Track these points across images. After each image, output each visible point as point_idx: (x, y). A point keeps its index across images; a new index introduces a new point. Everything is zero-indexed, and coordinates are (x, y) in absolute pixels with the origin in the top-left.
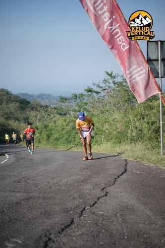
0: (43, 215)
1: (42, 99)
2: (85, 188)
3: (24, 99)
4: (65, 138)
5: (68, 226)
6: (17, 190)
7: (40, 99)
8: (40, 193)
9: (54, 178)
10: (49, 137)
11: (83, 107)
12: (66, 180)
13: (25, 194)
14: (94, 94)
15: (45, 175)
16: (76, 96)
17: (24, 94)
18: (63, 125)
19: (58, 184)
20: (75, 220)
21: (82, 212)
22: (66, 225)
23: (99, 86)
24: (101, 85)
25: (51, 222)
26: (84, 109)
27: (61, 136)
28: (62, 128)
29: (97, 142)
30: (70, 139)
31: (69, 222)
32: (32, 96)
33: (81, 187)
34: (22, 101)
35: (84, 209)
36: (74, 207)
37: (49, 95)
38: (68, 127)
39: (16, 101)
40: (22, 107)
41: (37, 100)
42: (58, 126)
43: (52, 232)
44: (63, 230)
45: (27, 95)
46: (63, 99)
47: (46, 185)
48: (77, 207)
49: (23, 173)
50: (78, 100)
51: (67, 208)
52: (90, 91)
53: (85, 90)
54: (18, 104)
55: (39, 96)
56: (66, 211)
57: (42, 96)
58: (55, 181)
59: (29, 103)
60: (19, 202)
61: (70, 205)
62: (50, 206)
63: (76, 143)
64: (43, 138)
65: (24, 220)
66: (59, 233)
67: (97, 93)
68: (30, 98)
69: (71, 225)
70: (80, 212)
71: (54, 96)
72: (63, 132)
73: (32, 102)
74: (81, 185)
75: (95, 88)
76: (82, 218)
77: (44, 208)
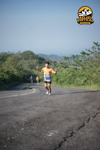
0: (66, 120)
1: (52, 58)
2: (88, 107)
3: (42, 57)
4: (67, 81)
5: (82, 126)
6: (47, 106)
7: (51, 58)
8: (61, 109)
9: (67, 101)
10: (57, 80)
11: (79, 63)
12: (75, 103)
13: (53, 109)
14: (86, 55)
15: (62, 99)
16: (74, 56)
17: (41, 55)
18: (66, 73)
19: (71, 105)
20: (85, 124)
21: (88, 120)
22: (81, 126)
23: (89, 51)
24: (90, 50)
25: (72, 123)
26: (79, 64)
27: (65, 79)
28: (66, 75)
29: (88, 84)
30: (71, 81)
31: (82, 124)
32: (46, 56)
33: (85, 107)
34: (41, 58)
35: (89, 119)
36: (83, 117)
37: (56, 55)
38: (69, 75)
39: (37, 58)
40: (40, 62)
41: (49, 58)
42: (63, 74)
43: (74, 129)
44: (80, 128)
45: (43, 55)
46: (66, 58)
47: (64, 105)
48: (85, 117)
49: (48, 98)
50: (75, 59)
51: (79, 117)
52: (84, 53)
53: (81, 53)
54: (38, 60)
55: (50, 56)
56: (80, 119)
57: (52, 56)
58: (69, 103)
59: (44, 60)
60: (50, 112)
61: (80, 116)
62: (69, 116)
63: (74, 84)
64: (54, 81)
65: (56, 121)
66: (78, 129)
67: (88, 55)
68: (45, 57)
69: (83, 126)
70: (87, 120)
71: (59, 56)
72: (67, 77)
73: (46, 59)
74: (85, 106)
75: (87, 52)
76: (89, 123)
77: (66, 117)
